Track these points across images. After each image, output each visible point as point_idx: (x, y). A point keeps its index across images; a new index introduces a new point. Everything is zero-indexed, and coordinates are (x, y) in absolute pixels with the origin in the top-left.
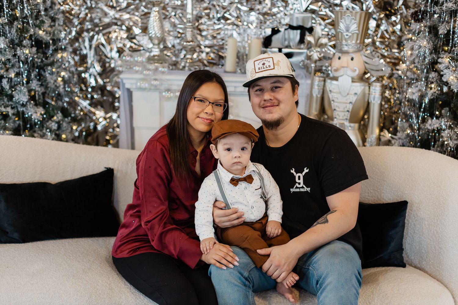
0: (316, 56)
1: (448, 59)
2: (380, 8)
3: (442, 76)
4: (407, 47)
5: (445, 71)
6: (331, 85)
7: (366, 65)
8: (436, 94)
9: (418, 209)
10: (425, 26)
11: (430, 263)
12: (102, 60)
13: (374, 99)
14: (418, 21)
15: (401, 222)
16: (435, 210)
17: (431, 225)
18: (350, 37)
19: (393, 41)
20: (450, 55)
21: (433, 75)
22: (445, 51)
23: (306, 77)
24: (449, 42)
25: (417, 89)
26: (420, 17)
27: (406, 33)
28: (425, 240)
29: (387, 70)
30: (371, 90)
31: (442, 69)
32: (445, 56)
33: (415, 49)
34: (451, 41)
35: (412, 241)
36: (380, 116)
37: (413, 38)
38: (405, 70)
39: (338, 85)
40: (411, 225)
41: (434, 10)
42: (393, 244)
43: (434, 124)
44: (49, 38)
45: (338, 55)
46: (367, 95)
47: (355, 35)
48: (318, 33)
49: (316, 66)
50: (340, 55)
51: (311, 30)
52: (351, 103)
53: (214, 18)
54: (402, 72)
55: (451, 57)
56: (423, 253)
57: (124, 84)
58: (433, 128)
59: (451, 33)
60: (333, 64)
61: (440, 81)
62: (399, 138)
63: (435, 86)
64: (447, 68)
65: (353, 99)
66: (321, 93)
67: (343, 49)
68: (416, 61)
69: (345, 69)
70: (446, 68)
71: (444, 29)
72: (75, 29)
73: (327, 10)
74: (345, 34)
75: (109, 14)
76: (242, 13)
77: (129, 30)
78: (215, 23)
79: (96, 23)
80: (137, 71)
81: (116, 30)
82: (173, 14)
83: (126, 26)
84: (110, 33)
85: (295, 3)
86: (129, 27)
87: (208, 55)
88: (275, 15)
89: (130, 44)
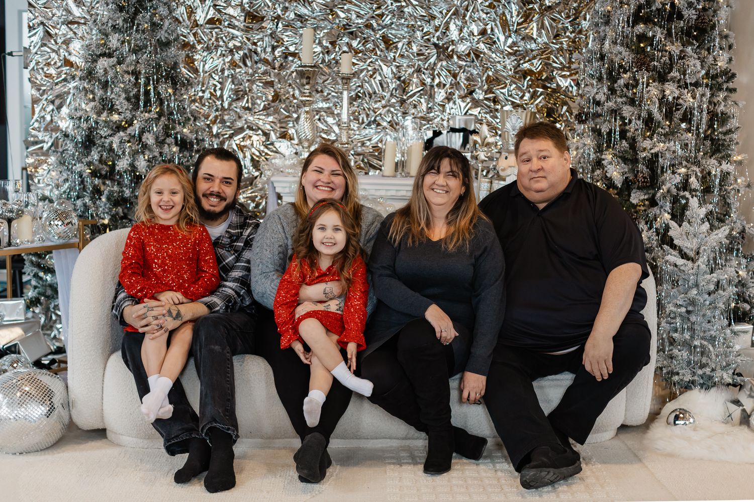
0: (482, 155)
1: (611, 156)
3: (606, 172)
5: (609, 166)
6: (498, 185)
10: (589, 128)
14: (581, 122)
18: (516, 136)
20: (613, 152)
21: (598, 172)
26: (584, 118)
31: (605, 165)
32: (607, 153)
33: (579, 148)
34: (613, 139)
41: (597, 110)
45: (504, 154)
48: (484, 132)
49: (483, 166)
50: (507, 154)
51: (474, 132)
55: (613, 154)
57: (274, 188)
59: (613, 131)
60: (500, 164)
64: (611, 163)
67: (510, 149)
68: (582, 160)
69: (512, 168)
71: (606, 127)
73: (488, 116)
75: (243, 117)
76: (395, 118)
77: (266, 135)
78: (364, 128)
79: (229, 127)
80: (289, 173)
81: (251, 135)
82: (317, 117)
83: (263, 131)
84: (243, 138)
85: (453, 107)
86: (267, 131)
87: (357, 164)
88: (431, 120)
89: (266, 150)
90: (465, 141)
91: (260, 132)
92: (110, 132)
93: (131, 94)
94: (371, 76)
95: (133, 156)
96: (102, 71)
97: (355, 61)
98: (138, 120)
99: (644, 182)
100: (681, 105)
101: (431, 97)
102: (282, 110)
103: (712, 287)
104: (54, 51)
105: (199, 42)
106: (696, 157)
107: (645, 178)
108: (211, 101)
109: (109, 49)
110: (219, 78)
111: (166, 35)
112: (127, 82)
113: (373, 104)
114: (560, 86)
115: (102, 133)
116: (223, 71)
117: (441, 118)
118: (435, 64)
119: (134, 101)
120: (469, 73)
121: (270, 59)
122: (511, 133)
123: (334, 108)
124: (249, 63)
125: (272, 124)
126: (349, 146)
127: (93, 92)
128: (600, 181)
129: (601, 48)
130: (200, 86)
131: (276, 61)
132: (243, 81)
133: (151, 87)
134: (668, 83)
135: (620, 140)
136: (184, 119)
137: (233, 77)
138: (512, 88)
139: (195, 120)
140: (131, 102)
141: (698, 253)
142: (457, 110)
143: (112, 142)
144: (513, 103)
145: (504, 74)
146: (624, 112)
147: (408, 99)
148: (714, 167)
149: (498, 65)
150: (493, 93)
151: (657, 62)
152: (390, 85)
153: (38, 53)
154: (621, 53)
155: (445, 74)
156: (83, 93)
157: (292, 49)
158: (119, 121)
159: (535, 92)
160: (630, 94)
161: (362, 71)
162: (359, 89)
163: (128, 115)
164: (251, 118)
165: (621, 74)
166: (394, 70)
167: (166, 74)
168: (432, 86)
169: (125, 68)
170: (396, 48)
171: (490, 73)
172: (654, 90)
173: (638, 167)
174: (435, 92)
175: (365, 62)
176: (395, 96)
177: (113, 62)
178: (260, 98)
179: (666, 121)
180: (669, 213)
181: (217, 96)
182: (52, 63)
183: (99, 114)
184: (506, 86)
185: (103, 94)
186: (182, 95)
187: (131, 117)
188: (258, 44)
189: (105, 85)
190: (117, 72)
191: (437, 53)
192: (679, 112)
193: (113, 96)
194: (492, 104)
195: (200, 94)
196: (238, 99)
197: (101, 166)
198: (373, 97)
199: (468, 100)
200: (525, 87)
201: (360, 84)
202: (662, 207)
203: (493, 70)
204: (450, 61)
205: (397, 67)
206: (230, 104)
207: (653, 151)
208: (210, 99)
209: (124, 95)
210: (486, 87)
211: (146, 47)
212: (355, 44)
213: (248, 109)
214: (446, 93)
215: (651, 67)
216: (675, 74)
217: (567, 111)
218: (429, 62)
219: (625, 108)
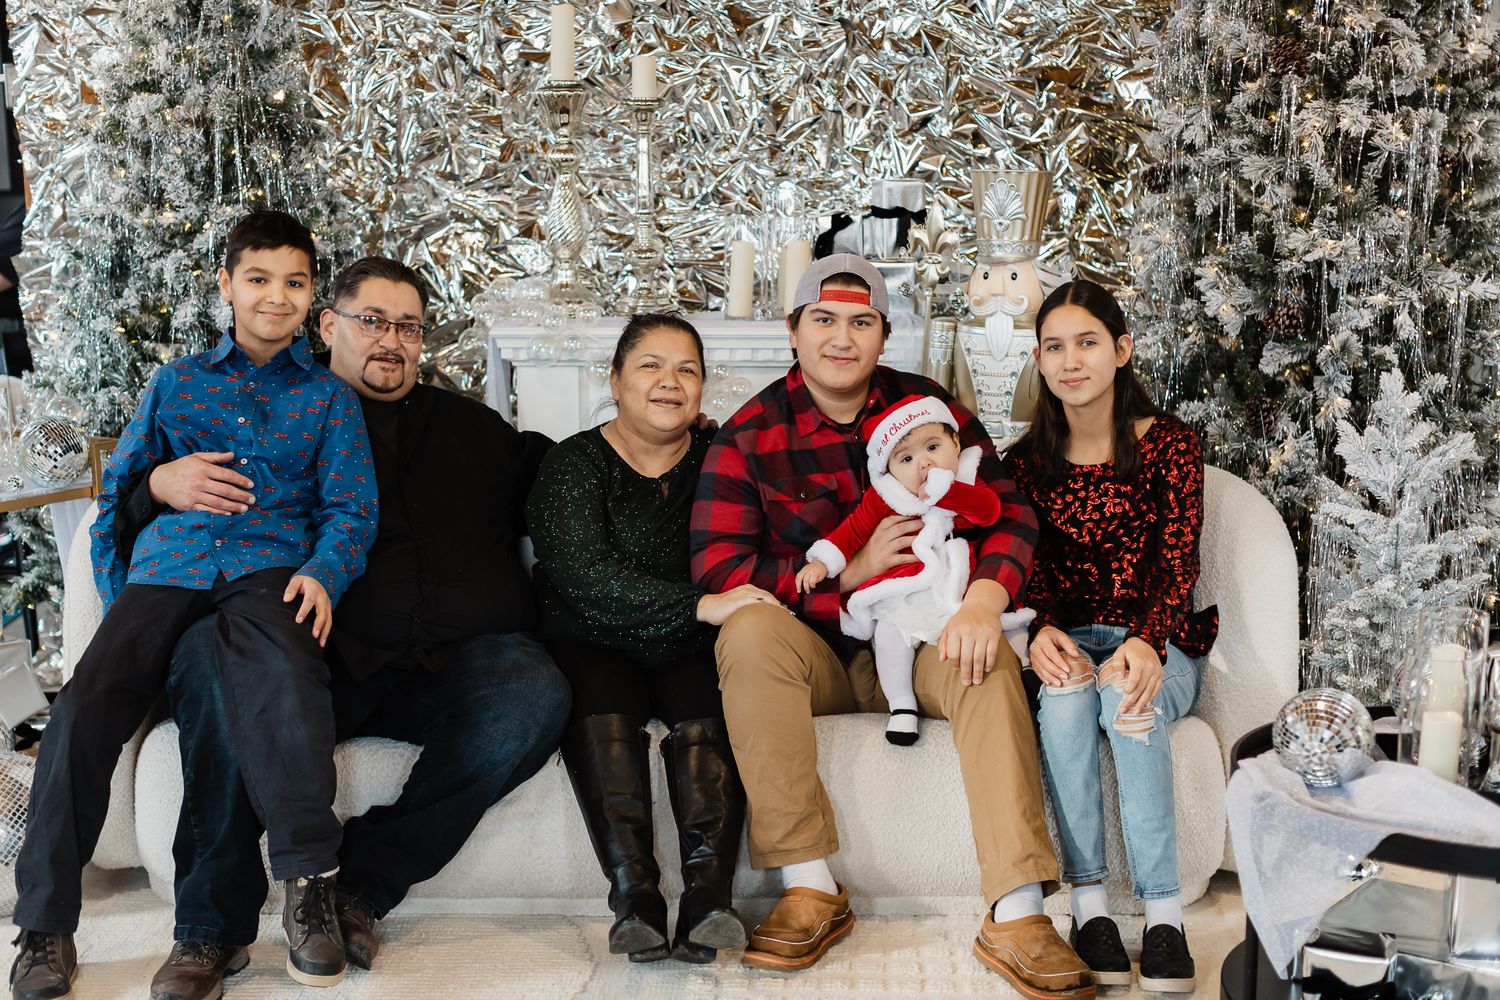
0: (933, 273)
1: (1216, 269)
2: (1085, 164)
3: (1205, 304)
4: (1133, 248)
5: (1209, 294)
6: (969, 336)
7: (1044, 288)
8: (1197, 347)
14: (1156, 188)
18: (1007, 228)
20: (1220, 260)
21: (1188, 304)
25: (1157, 337)
26: (1162, 180)
31: (1203, 289)
32: (1208, 262)
33: (1149, 250)
37: (1146, 227)
38: (1132, 298)
39: (985, 336)
41: (1187, 164)
43: (1194, 410)
45: (982, 268)
47: (1019, 224)
48: (937, 222)
49: (934, 296)
50: (987, 268)
51: (921, 217)
52: (1014, 374)
53: (692, 197)
55: (1222, 264)
57: (497, 353)
59: (1221, 211)
60: (973, 290)
61: (1202, 318)
63: (1194, 329)
65: (1019, 366)
66: (949, 357)
67: (994, 256)
69: (999, 298)
70: (1212, 288)
71: (1206, 205)
73: (960, 172)
75: (443, 193)
76: (759, 184)
77: (490, 230)
78: (695, 208)
79: (413, 216)
80: (528, 320)
81: (460, 231)
82: (596, 189)
83: (483, 222)
84: (445, 239)
85: (885, 156)
86: (491, 222)
87: (681, 286)
88: (837, 187)
89: (492, 264)
90: (902, 240)
91: (478, 224)
92: (157, 249)
93: (198, 167)
94: (708, 96)
95: (204, 297)
96: (137, 121)
97: (672, 65)
98: (212, 222)
99: (1290, 326)
100: (1377, 148)
101: (837, 134)
102: (521, 176)
103: (1432, 571)
104: (60, 71)
105: (347, 40)
106: (1412, 267)
107: (1291, 317)
108: (375, 164)
109: (152, 72)
110: (391, 114)
111: (267, 37)
112: (188, 143)
113: (712, 156)
114: (1122, 99)
115: (140, 251)
116: (397, 97)
117: (860, 180)
118: (843, 63)
119: (204, 182)
120: (919, 80)
121: (492, 67)
122: (996, 221)
123: (629, 168)
124: (450, 78)
125: (502, 206)
126: (653, 255)
127: (123, 164)
128: (1195, 323)
129: (1197, 24)
130: (353, 133)
131: (505, 72)
132: (440, 117)
133: (236, 151)
134: (1347, 101)
135: (1238, 232)
136: (308, 213)
137: (417, 109)
138: (1014, 108)
139: (333, 211)
140: (199, 185)
141: (1400, 494)
142: (893, 162)
143: (162, 270)
144: (1017, 141)
145: (996, 78)
146: (1245, 169)
147: (787, 143)
148: (1453, 286)
149: (984, 60)
150: (972, 121)
151: (1323, 52)
152: (747, 112)
153: (33, 77)
154: (1238, 36)
155: (865, 84)
156: (105, 168)
157: (539, 44)
158: (175, 225)
159: (1064, 115)
160: (1260, 126)
161: (685, 87)
162: (682, 125)
163: (194, 211)
164: (460, 197)
165: (1240, 83)
166: (756, 81)
167: (268, 121)
168: (838, 112)
169: (182, 114)
170: (761, 30)
171: (965, 78)
172: (1315, 117)
173: (1275, 292)
174: (843, 126)
175: (693, 66)
176: (760, 137)
177: (156, 103)
178: (476, 153)
179: (1345, 184)
180: (1346, 396)
181: (387, 151)
182: (59, 97)
183: (136, 209)
184: (1000, 105)
185: (143, 168)
186: (302, 162)
187: (198, 215)
188: (469, 37)
189: (146, 150)
190: (166, 123)
191: (847, 40)
192: (1375, 164)
193: (161, 173)
194: (970, 146)
195: (354, 148)
196: (431, 156)
197: (145, 318)
198: (712, 139)
199: (919, 138)
200: (1044, 105)
201: (684, 114)
202: (1329, 382)
203: (971, 71)
204: (877, 56)
205: (762, 74)
206: (414, 169)
207: (1309, 258)
208: (375, 158)
209: (182, 171)
210: (956, 109)
211: (225, 65)
212: (669, 26)
213: (452, 176)
214: (869, 126)
215: (1309, 65)
216: (1363, 79)
217: (1138, 154)
218: (830, 60)
219: (1246, 161)
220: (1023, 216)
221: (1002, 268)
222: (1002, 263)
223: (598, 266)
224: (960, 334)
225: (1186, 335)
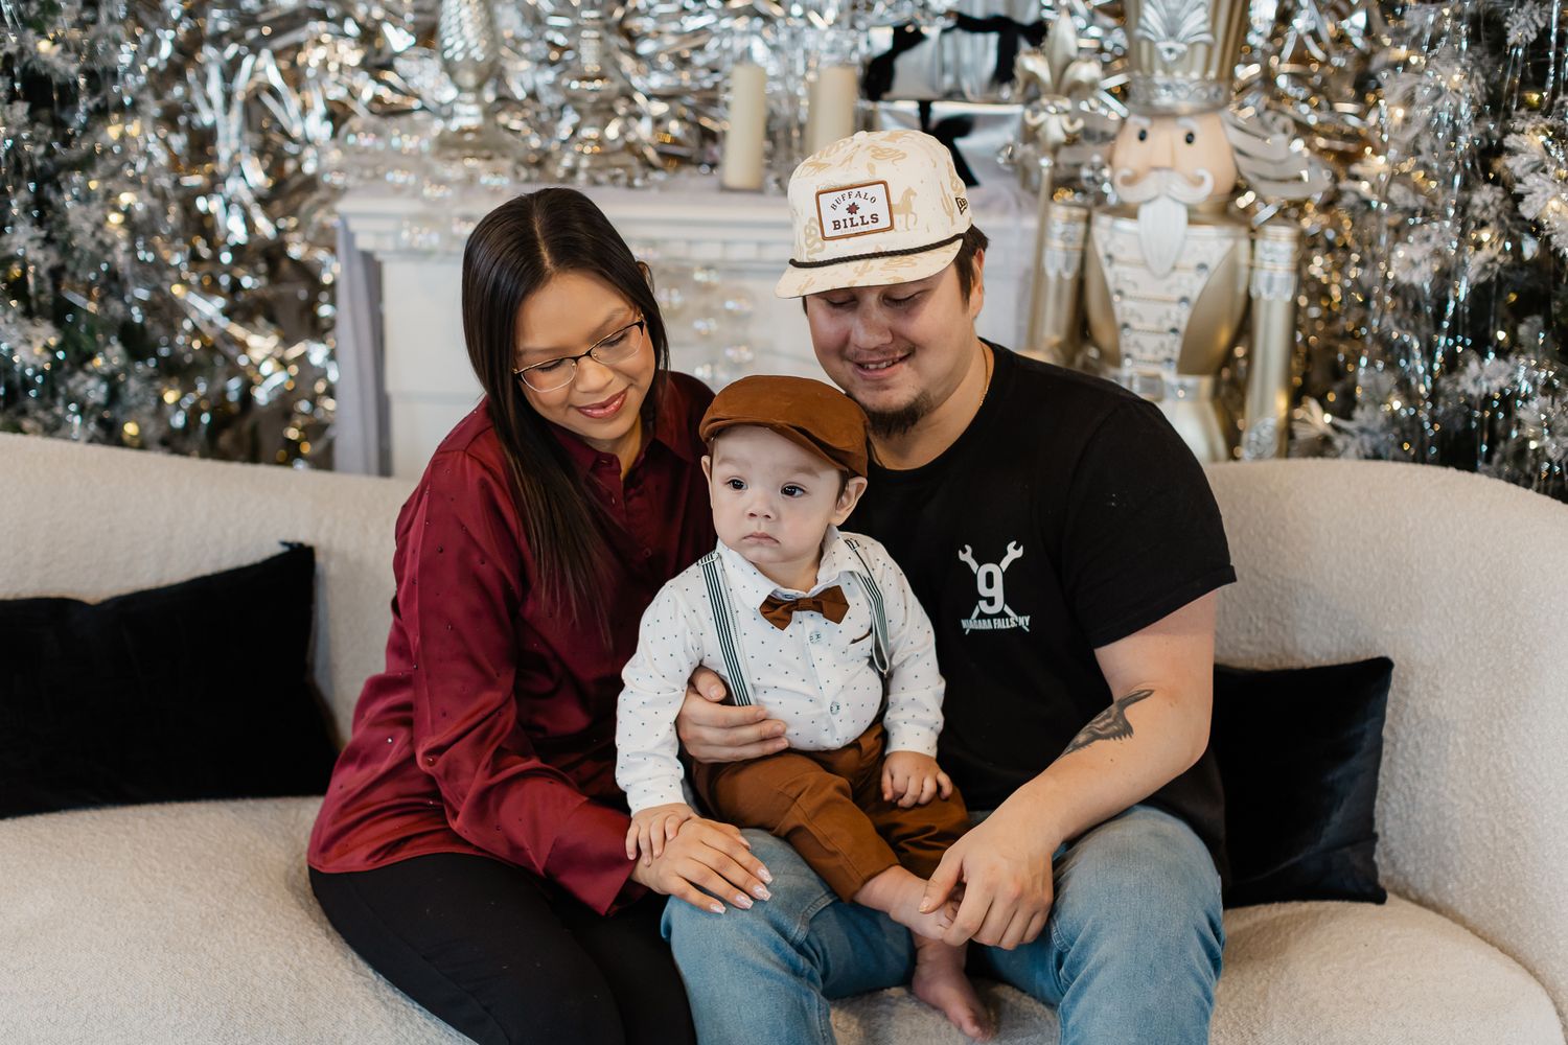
0: (1055, 127)
1: (1543, 138)
3: (1519, 198)
4: (1390, 95)
5: (1532, 181)
6: (1110, 234)
7: (1241, 160)
8: (1497, 267)
9: (1431, 688)
10: (1457, 17)
11: (1476, 886)
12: (271, 145)
13: (1269, 287)
15: (1368, 736)
16: (1494, 691)
17: (1480, 746)
18: (1181, 57)
19: (1340, 70)
20: (1549, 121)
21: (1485, 196)
22: (1532, 109)
23: (1019, 205)
24: (1547, 74)
25: (1428, 247)
27: (1387, 41)
28: (1456, 802)
29: (1316, 180)
30: (1259, 252)
31: (1518, 172)
32: (1529, 126)
33: (1419, 99)
34: (1551, 70)
35: (1408, 806)
36: (1293, 347)
37: (1414, 60)
38: (1383, 177)
39: (1137, 235)
40: (1405, 747)
42: (1337, 818)
43: (1490, 374)
44: (73, 68)
45: (1138, 122)
46: (1244, 272)
47: (1201, 51)
48: (1064, 43)
49: (1056, 165)
50: (1144, 123)
51: (1037, 33)
52: (1184, 300)
54: (1372, 187)
55: (1551, 128)
56: (1448, 850)
57: (350, 237)
58: (1484, 390)
59: (1553, 38)
60: (1119, 158)
61: (1511, 219)
62: (1363, 430)
63: (1492, 235)
64: (1539, 168)
65: (1194, 285)
66: (1075, 265)
67: (1156, 102)
68: (1425, 144)
69: (1164, 174)
70: (1534, 171)
71: (1527, 25)
72: (170, 34)
74: (1162, 46)
77: (370, 35)
78: (685, 11)
79: (250, 11)
80: (399, 187)
83: (360, 27)
86: (372, 23)
87: (661, 128)
89: (373, 87)
90: (1005, 71)
91: (351, 28)
126: (606, 85)
128: (1494, 225)
220: (1207, 37)
221: (1169, 123)
222: (1170, 115)
223: (533, 95)
224: (1097, 231)
225: (1479, 245)
